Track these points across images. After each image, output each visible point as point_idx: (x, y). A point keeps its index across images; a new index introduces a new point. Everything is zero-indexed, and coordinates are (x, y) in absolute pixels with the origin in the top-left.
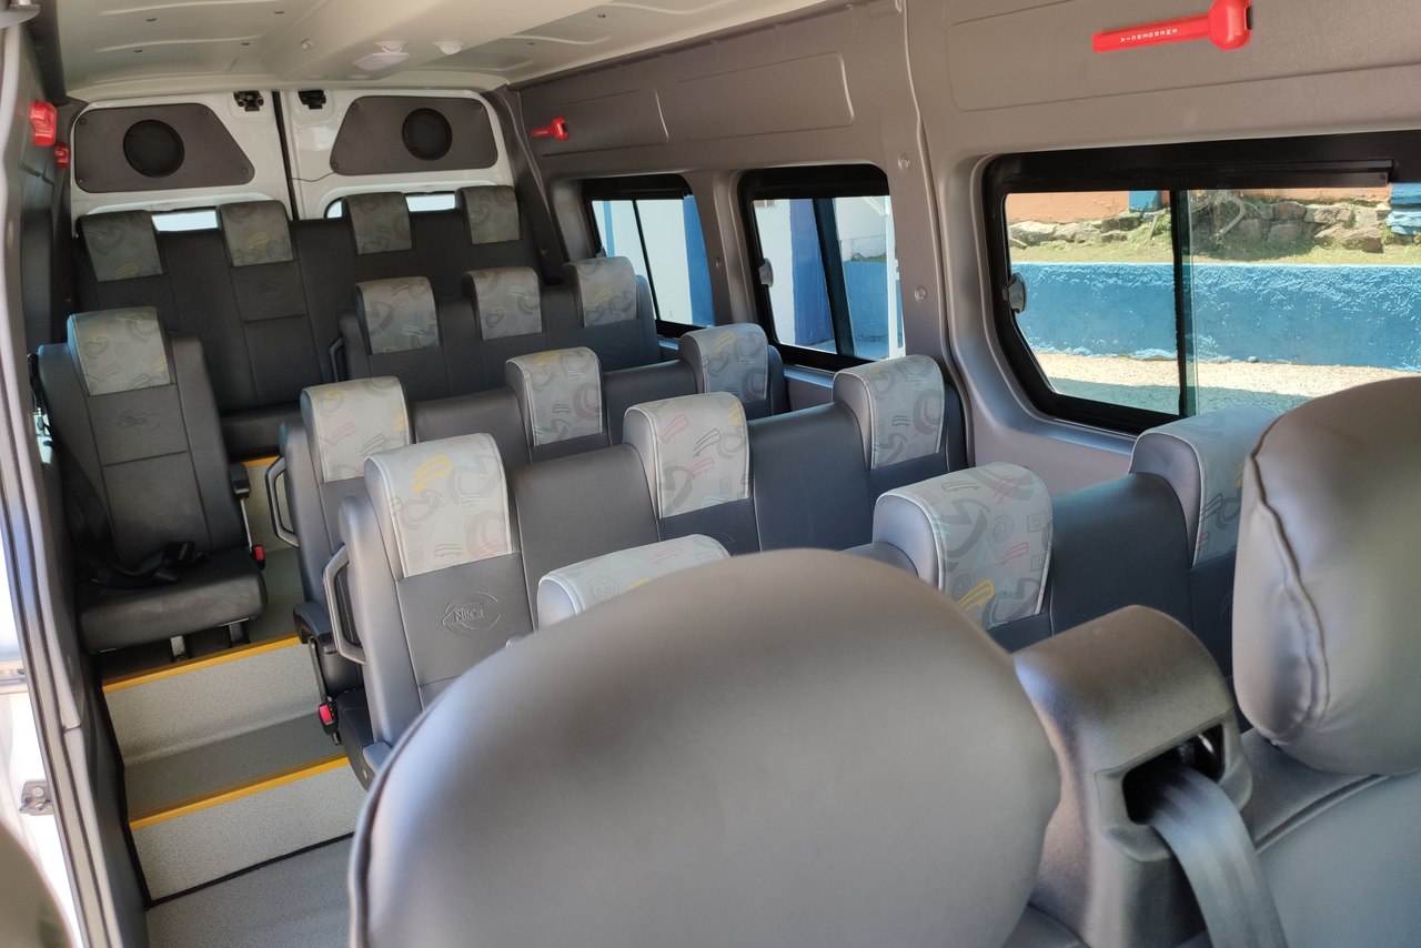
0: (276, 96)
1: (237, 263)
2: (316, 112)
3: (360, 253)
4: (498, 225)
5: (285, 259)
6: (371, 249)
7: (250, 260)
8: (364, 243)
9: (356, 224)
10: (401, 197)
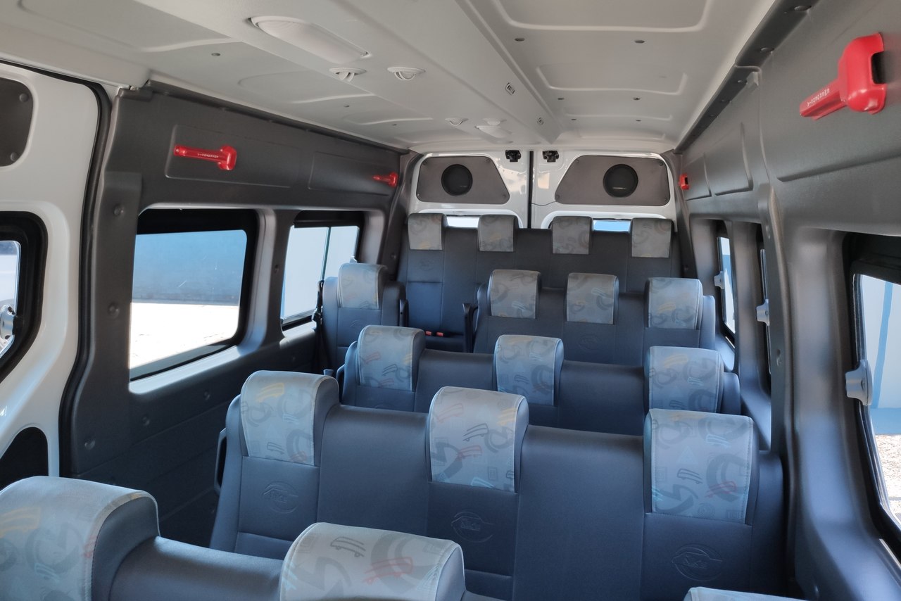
0: (531, 154)
1: (482, 249)
2: (552, 164)
3: (554, 252)
4: (654, 246)
5: (508, 250)
6: (562, 251)
7: (489, 248)
8: (559, 246)
9: (555, 235)
10: (589, 220)
